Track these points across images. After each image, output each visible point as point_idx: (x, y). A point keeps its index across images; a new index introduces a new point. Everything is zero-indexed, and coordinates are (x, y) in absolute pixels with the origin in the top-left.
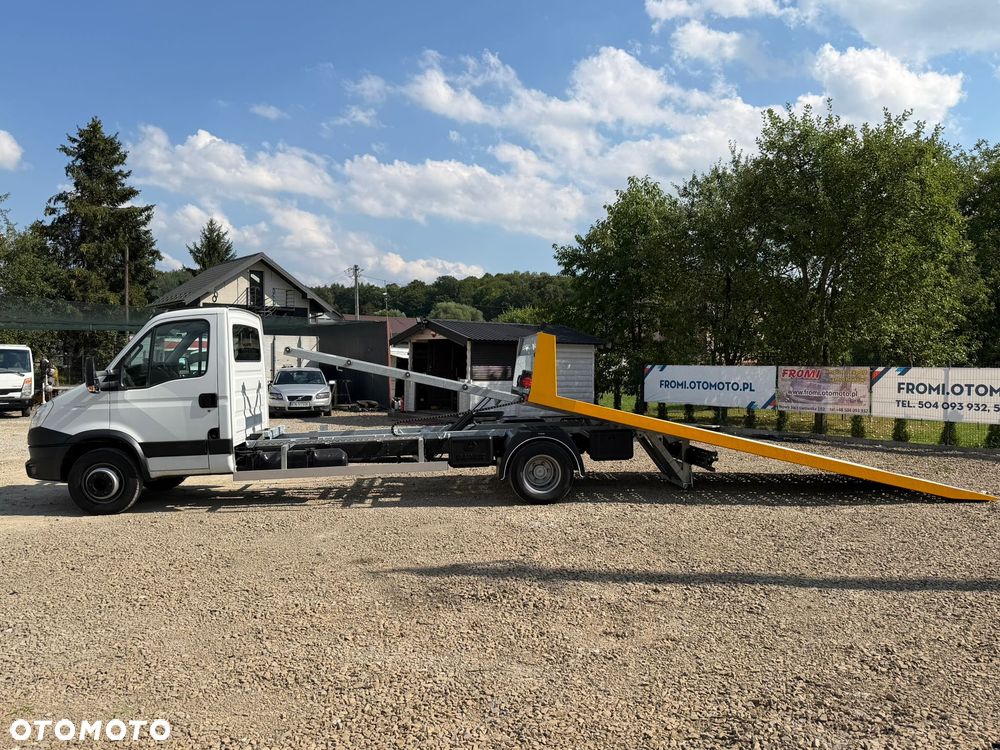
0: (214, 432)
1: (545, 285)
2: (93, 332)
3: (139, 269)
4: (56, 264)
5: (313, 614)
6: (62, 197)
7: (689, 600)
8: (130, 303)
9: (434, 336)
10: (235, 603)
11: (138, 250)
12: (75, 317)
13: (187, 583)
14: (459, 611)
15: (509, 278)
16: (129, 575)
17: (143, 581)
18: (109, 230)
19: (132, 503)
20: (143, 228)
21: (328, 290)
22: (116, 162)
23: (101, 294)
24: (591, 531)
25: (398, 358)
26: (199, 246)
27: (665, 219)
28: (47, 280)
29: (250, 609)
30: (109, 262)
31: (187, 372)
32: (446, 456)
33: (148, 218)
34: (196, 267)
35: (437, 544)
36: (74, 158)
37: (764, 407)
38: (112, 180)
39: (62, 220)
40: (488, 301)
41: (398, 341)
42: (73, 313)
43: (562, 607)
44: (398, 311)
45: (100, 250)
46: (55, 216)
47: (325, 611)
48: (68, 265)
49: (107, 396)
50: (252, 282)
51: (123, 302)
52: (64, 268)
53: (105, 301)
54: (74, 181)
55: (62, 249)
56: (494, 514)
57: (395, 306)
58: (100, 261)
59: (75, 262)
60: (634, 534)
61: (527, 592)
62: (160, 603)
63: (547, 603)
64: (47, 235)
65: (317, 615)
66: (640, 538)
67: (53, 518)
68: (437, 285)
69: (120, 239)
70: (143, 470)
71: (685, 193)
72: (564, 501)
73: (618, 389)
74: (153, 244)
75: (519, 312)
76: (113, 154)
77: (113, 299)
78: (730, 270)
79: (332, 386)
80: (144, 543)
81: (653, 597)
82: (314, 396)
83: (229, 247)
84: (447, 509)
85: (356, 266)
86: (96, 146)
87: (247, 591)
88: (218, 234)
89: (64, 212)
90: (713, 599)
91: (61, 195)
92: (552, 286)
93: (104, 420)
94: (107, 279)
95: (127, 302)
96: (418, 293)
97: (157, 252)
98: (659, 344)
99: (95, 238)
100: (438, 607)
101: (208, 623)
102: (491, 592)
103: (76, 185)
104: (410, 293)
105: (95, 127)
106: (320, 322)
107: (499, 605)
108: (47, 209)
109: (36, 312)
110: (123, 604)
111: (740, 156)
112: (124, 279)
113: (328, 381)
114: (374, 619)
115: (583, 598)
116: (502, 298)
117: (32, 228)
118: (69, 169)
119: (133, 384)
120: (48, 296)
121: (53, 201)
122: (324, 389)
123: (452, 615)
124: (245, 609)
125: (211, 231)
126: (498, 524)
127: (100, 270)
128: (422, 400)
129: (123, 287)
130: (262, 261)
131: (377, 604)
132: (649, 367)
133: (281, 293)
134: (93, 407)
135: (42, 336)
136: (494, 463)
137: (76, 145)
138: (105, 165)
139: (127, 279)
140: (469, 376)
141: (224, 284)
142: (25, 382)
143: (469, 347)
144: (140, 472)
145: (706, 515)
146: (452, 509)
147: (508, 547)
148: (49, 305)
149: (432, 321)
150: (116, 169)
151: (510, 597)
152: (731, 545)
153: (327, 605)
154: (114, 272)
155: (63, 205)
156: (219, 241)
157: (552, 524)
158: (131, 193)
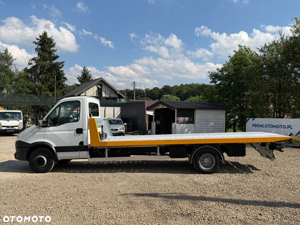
0: (81, 143)
1: (204, 88)
2: (43, 106)
3: (59, 84)
4: (31, 82)
5: (116, 218)
6: (33, 59)
7: (276, 220)
8: (56, 96)
9: (163, 107)
10: (86, 212)
11: (59, 77)
12: (37, 100)
13: (69, 202)
14: (176, 220)
15: (190, 86)
16: (47, 198)
17: (52, 201)
18: (50, 70)
19: (51, 169)
20: (61, 69)
21: (125, 91)
22: (52, 46)
23: (46, 93)
24: (229, 186)
25: (149, 115)
26: (80, 76)
27: (254, 60)
28: (28, 88)
29: (91, 215)
30: (49, 81)
31: (73, 120)
32: (168, 153)
33: (63, 66)
34: (79, 83)
35: (165, 189)
36: (38, 45)
37: (297, 135)
38: (50, 53)
39: (34, 67)
40: (182, 94)
41: (149, 109)
42: (36, 99)
43: (220, 221)
44: (149, 98)
45: (46, 77)
46: (31, 66)
47: (121, 217)
48: (35, 82)
49: (43, 129)
50: (98, 88)
51: (54, 95)
52: (34, 84)
53: (48, 95)
54: (38, 53)
55: (34, 77)
56: (188, 177)
57: (148, 96)
58: (46, 81)
59: (38, 81)
60: (248, 188)
61: (204, 213)
62: (58, 211)
63: (213, 218)
64: (29, 72)
65: (118, 219)
66: (251, 190)
67: (23, 174)
68: (163, 89)
69: (53, 73)
70: (55, 157)
71: (261, 51)
72: (216, 173)
73: (234, 127)
74: (64, 75)
75: (194, 98)
76: (51, 43)
77: (50, 94)
78: (281, 81)
79: (125, 125)
80: (54, 185)
81: (260, 217)
82: (119, 129)
83: (91, 76)
84: (169, 174)
85: (134, 82)
86: (45, 41)
87: (91, 207)
88: (87, 72)
89: (34, 64)
90: (287, 219)
91: (33, 58)
92: (206, 88)
93: (41, 138)
94: (48, 87)
95: (55, 95)
96: (156, 91)
97: (65, 78)
98: (252, 110)
99: (45, 73)
100: (167, 218)
101: (75, 220)
102: (189, 212)
103: (38, 55)
104: (153, 91)
105: (45, 34)
106: (121, 101)
107: (193, 219)
108: (29, 63)
109: (24, 99)
110: (44, 210)
111: (283, 36)
112: (54, 87)
113: (124, 124)
114: (140, 222)
115: (229, 217)
116: (187, 93)
117: (24, 70)
118: (36, 49)
119: (53, 124)
120: (29, 93)
121: (31, 60)
122: (123, 126)
123: (173, 222)
124: (90, 215)
125: (85, 71)
126: (190, 182)
127: (46, 84)
128: (158, 131)
129: (54, 90)
130: (102, 81)
131: (142, 215)
132: (248, 119)
133: (108, 92)
134: (38, 133)
135: (26, 108)
136: (188, 157)
137: (39, 41)
138: (48, 47)
139: (55, 87)
140: (176, 121)
141: (89, 89)
142: (20, 123)
143: (176, 111)
144: (54, 158)
145: (278, 181)
146: (171, 174)
147: (195, 192)
148: (29, 97)
149: (162, 101)
150: (52, 49)
151: (197, 215)
152: (291, 194)
153: (122, 214)
154: (51, 85)
155: (34, 62)
156: (87, 74)
157: (212, 183)
158: (57, 57)
